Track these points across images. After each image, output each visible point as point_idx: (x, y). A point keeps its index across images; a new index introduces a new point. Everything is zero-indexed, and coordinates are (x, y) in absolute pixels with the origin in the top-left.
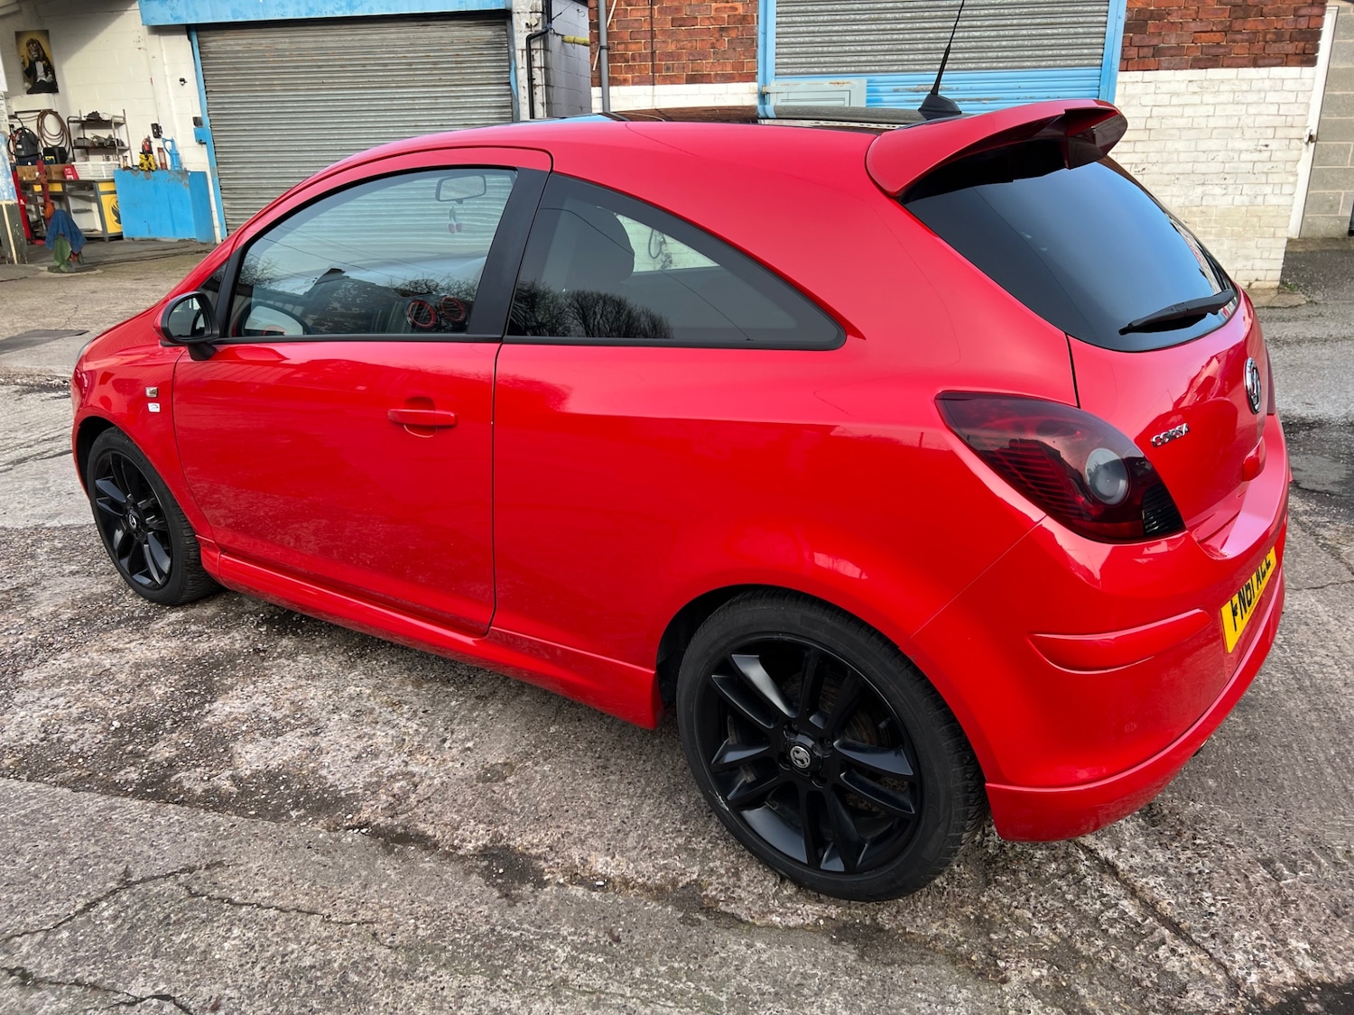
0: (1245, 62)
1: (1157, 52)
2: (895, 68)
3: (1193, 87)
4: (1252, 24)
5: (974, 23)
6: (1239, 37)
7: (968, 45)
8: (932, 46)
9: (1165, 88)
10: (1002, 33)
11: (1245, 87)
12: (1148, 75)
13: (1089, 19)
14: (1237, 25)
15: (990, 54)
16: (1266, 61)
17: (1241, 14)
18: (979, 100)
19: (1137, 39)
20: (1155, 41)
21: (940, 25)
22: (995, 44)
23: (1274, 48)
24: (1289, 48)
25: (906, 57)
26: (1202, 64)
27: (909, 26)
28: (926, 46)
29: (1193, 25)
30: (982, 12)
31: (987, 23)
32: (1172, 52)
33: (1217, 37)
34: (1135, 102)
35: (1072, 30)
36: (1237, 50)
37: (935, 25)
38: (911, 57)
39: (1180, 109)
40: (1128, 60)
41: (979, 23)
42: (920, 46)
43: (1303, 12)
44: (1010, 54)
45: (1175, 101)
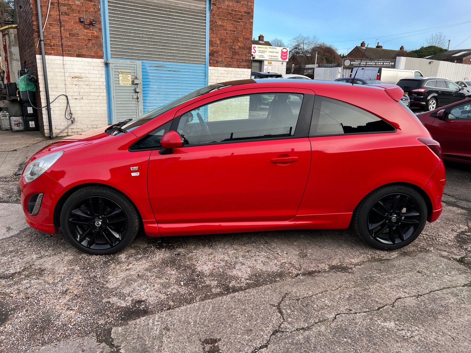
0: (236, 67)
1: (217, 62)
2: (150, 59)
3: (226, 72)
4: (237, 57)
5: (172, 48)
6: (234, 60)
7: (170, 54)
8: (160, 54)
9: (220, 72)
10: (179, 52)
11: (237, 73)
12: (216, 68)
13: (201, 51)
14: (234, 57)
15: (177, 58)
16: (241, 67)
17: (234, 54)
18: (175, 71)
19: (212, 58)
20: (216, 59)
21: (162, 47)
22: (178, 55)
23: (242, 64)
24: (245, 64)
25: (153, 56)
26: (227, 66)
27: (153, 47)
28: (159, 53)
29: (224, 56)
30: (174, 45)
31: (175, 49)
32: (220, 62)
33: (230, 60)
34: (213, 75)
35: (197, 54)
36: (234, 63)
37: (160, 47)
38: (154, 56)
39: (223, 78)
40: (211, 63)
41: (173, 49)
42: (157, 53)
43: (247, 55)
44: (182, 58)
45: (222, 75)
